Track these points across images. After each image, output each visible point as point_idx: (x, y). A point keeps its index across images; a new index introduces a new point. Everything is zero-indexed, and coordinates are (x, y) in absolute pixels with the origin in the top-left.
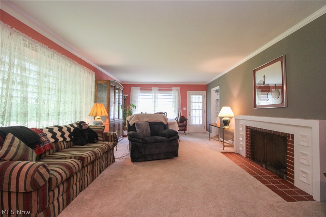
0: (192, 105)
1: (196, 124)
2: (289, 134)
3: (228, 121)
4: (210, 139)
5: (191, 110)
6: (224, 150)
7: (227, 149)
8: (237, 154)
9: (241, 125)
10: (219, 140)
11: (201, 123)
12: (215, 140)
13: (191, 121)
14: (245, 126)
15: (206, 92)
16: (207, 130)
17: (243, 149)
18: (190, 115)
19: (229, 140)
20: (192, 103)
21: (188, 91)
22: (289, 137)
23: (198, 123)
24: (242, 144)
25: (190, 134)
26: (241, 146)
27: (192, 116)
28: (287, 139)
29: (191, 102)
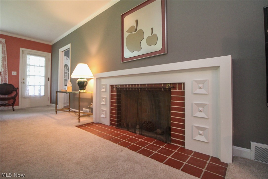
0: (28, 69)
1: (35, 96)
2: (175, 84)
3: (85, 82)
4: (56, 112)
5: (26, 75)
6: (79, 122)
7: (84, 120)
8: (97, 123)
9: (104, 85)
10: (69, 110)
11: (43, 93)
12: (64, 111)
13: (27, 91)
14: (110, 85)
15: (50, 54)
16: (51, 102)
17: (106, 115)
18: (23, 83)
19: (84, 109)
20: (28, 67)
21: (21, 48)
22: (175, 88)
23: (37, 94)
24: (105, 109)
25: (23, 110)
26: (103, 112)
27: (27, 84)
28: (172, 90)
29: (25, 64)
